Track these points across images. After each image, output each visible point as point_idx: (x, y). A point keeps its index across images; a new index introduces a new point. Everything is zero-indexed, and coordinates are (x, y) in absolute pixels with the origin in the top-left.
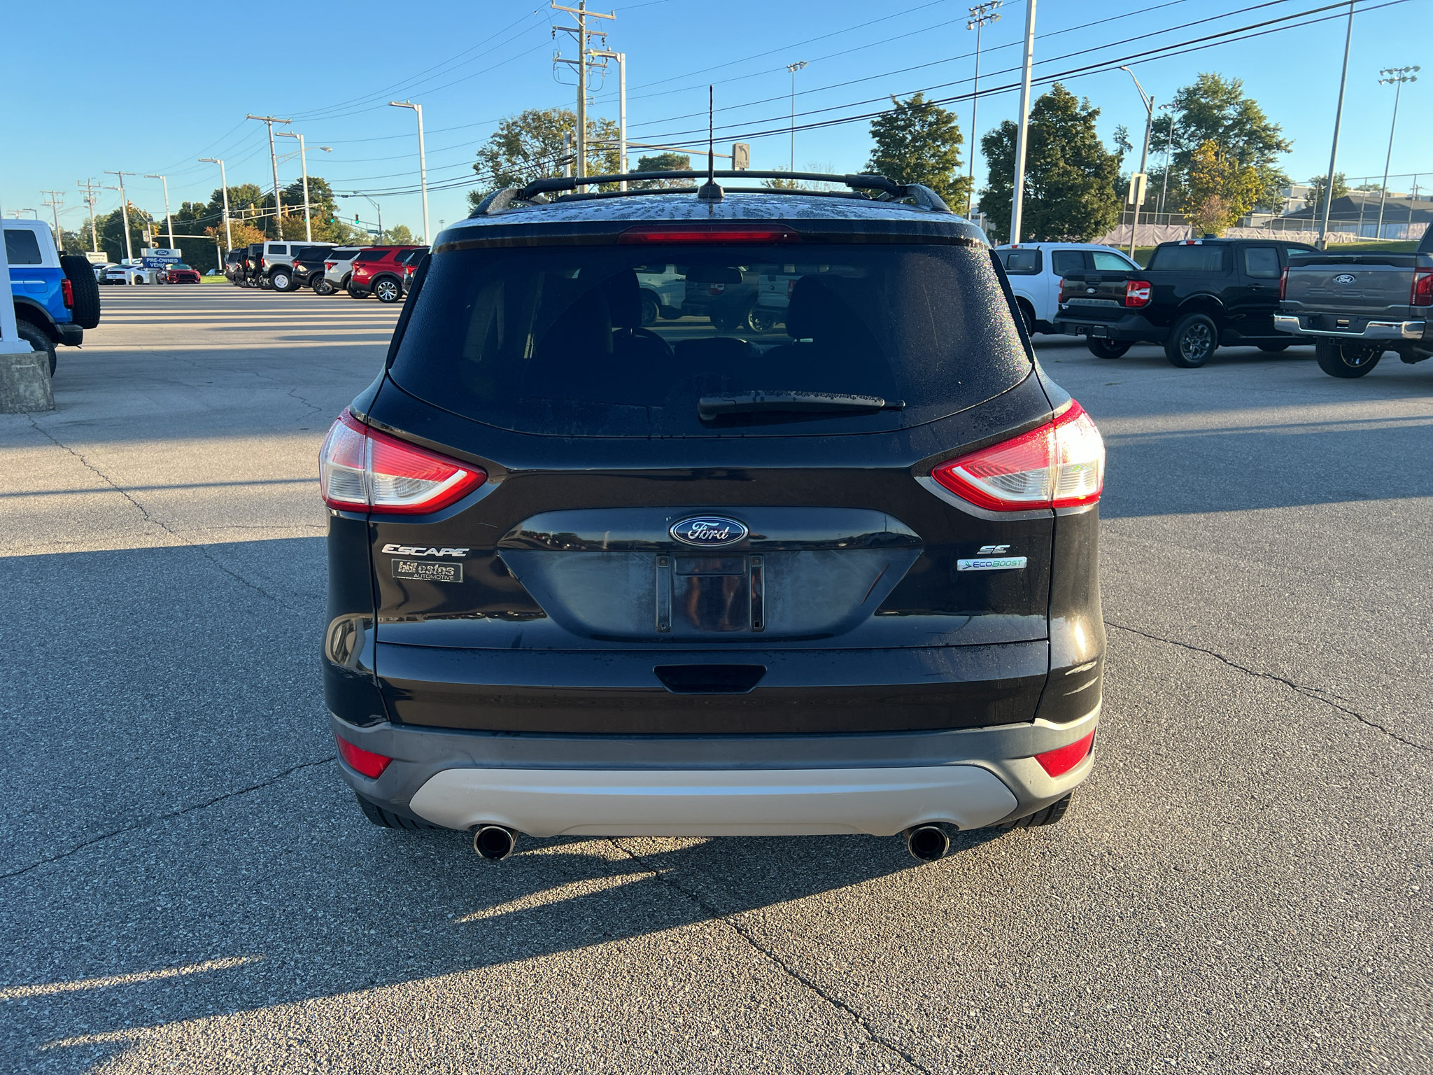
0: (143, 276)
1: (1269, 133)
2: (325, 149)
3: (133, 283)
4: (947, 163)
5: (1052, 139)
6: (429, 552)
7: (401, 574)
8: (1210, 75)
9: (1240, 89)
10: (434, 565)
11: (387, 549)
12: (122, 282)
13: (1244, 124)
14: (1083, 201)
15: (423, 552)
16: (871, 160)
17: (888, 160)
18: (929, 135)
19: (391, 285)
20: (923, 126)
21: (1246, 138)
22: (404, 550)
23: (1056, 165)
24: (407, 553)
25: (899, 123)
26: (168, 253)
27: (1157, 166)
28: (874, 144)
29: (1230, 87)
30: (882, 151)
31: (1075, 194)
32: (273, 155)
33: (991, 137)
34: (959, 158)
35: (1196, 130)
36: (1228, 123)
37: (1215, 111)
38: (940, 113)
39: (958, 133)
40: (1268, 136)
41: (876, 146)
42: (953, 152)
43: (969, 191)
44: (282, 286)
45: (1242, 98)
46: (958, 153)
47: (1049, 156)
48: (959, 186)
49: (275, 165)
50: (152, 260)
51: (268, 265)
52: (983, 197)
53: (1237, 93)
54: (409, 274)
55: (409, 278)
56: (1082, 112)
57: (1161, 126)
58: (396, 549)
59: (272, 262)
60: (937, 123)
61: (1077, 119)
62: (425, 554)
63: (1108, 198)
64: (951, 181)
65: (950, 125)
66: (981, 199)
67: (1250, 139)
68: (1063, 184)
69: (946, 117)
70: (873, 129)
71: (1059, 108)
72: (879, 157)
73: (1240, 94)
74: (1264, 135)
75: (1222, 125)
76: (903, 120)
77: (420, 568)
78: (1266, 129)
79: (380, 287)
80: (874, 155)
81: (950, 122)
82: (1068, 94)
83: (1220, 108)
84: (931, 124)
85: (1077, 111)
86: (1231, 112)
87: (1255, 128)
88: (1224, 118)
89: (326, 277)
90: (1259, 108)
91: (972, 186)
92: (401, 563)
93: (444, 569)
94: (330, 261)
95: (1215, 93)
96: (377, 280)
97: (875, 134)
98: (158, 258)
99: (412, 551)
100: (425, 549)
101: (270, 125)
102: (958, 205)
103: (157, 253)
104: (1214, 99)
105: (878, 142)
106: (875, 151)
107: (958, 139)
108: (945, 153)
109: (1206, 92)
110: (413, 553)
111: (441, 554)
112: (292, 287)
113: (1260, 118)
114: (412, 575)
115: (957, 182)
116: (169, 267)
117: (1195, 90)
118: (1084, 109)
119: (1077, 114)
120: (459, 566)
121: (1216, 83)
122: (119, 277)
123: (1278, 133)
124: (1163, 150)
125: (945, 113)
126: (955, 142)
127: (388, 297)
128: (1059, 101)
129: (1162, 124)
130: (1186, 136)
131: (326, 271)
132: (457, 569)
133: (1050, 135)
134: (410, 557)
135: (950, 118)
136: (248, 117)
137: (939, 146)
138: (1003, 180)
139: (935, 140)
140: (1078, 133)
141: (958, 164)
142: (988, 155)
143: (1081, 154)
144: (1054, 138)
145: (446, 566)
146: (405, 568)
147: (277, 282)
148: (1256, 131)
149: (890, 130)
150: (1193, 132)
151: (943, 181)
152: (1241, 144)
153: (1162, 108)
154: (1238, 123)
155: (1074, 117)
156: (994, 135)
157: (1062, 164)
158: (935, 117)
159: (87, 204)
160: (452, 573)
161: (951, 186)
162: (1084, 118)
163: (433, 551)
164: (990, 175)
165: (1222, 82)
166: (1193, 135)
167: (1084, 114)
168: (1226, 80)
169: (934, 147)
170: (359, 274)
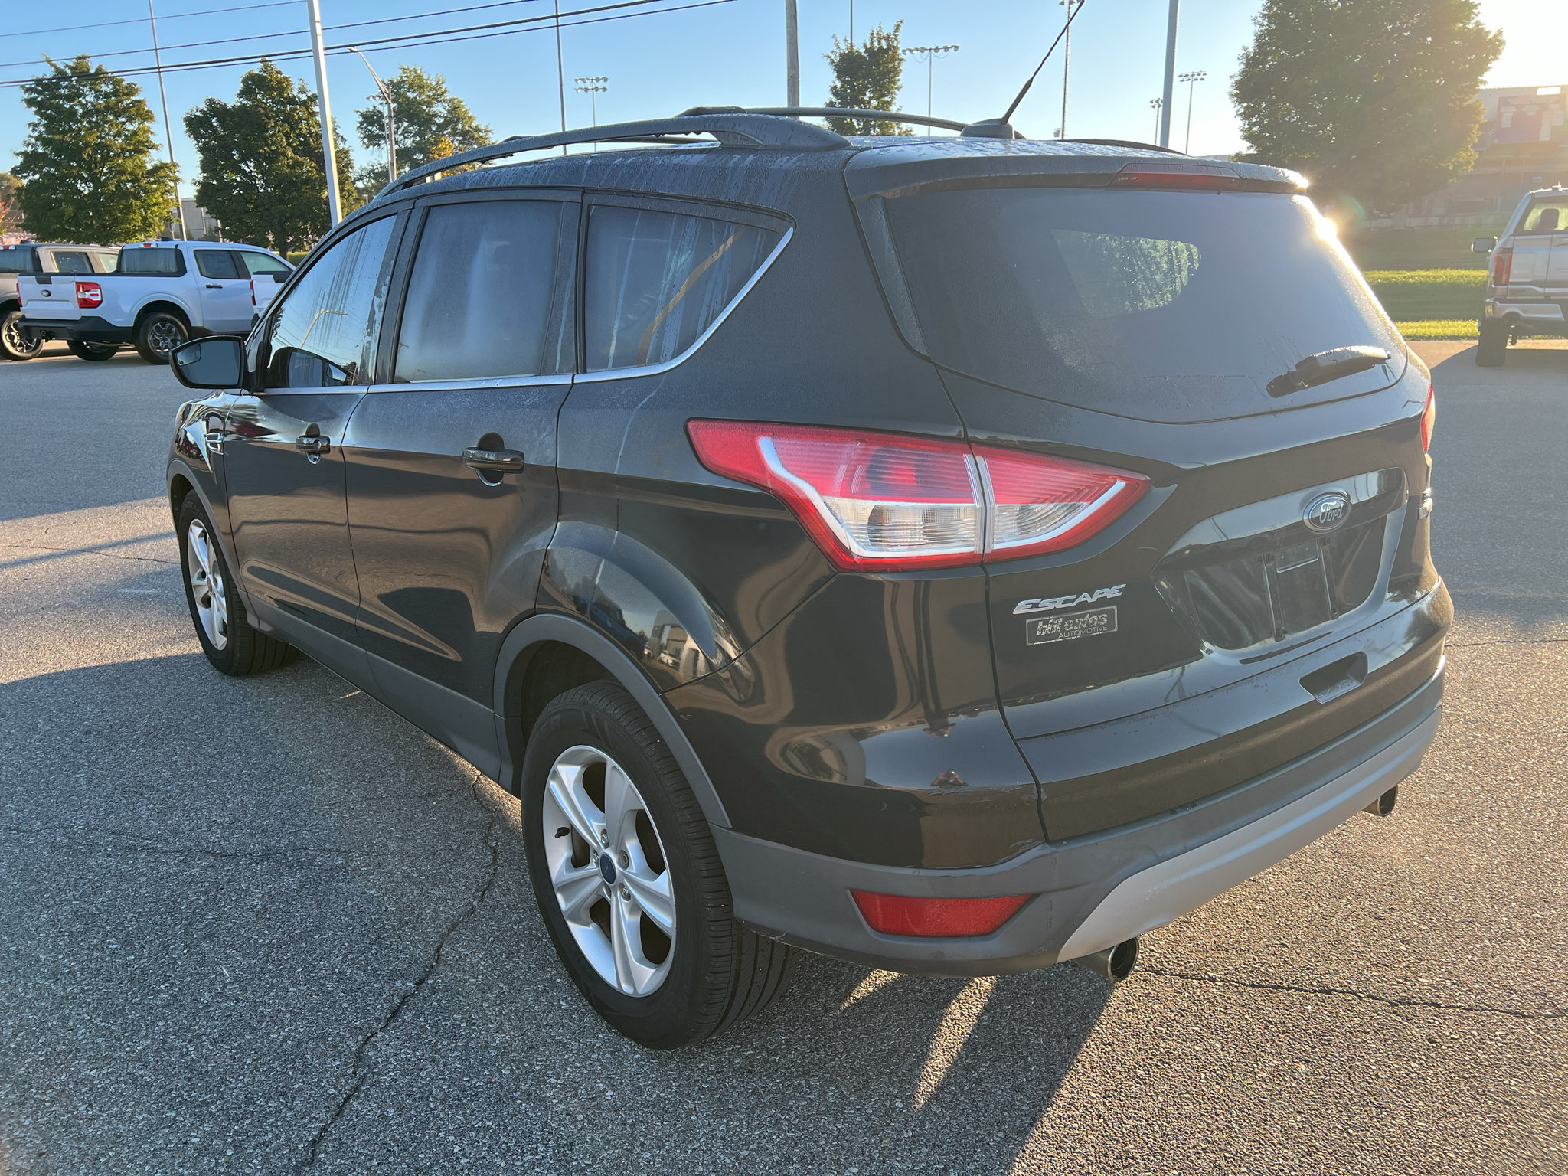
1: (481, 134)
4: (139, 146)
5: (273, 124)
6: (1081, 599)
7: (1042, 638)
8: (411, 69)
9: (444, 86)
10: (1083, 616)
11: (1021, 608)
13: (456, 123)
14: (324, 197)
15: (1073, 601)
16: (30, 136)
17: (57, 137)
18: (108, 108)
20: (97, 97)
21: (460, 138)
22: (1047, 605)
23: (284, 154)
24: (1051, 607)
25: (62, 91)
27: (376, 162)
28: (31, 115)
29: (434, 83)
30: (44, 126)
31: (313, 189)
33: (195, 116)
34: (154, 139)
35: (408, 126)
36: (440, 121)
37: (425, 108)
38: (117, 82)
39: (147, 109)
40: (481, 137)
41: (36, 119)
42: (145, 132)
43: (176, 180)
45: (448, 96)
46: (152, 133)
47: (274, 143)
48: (161, 173)
52: (198, 188)
53: (443, 90)
56: (300, 95)
57: (371, 119)
58: (1035, 605)
60: (115, 93)
61: (296, 103)
62: (1075, 604)
63: (350, 195)
64: (149, 167)
65: (133, 98)
66: (198, 191)
67: (464, 139)
68: (296, 177)
69: (127, 87)
70: (26, 96)
71: (273, 89)
72: (41, 133)
73: (445, 91)
74: (476, 136)
75: (435, 123)
76: (66, 87)
77: (1066, 625)
78: (477, 130)
80: (34, 130)
81: (133, 95)
82: (280, 73)
83: (429, 104)
84: (107, 95)
85: (295, 93)
86: (440, 109)
87: (467, 128)
88: (435, 115)
90: (467, 107)
91: (177, 174)
92: (1041, 623)
93: (1096, 618)
95: (421, 87)
97: (30, 102)
99: (1057, 603)
100: (1075, 596)
102: (165, 197)
104: (420, 94)
105: (36, 113)
106: (35, 126)
107: (147, 116)
108: (135, 133)
109: (411, 86)
110: (1060, 606)
111: (1094, 599)
113: (470, 118)
114: (1055, 636)
115: (157, 169)
117: (399, 83)
118: (302, 91)
119: (295, 97)
120: (1113, 610)
121: (420, 77)
123: (490, 135)
124: (379, 145)
125: (124, 83)
126: (144, 120)
128: (271, 81)
129: (372, 116)
130: (400, 132)
132: (1110, 613)
133: (269, 119)
134: (1055, 612)
135: (131, 90)
137: (123, 123)
138: (221, 169)
139: (117, 115)
140: (301, 119)
141: (154, 147)
142: (196, 139)
143: (309, 144)
144: (275, 123)
145: (1097, 614)
146: (1044, 628)
148: (469, 131)
149: (50, 99)
150: (406, 128)
151: (140, 167)
152: (456, 143)
153: (371, 99)
154: (447, 123)
155: (292, 101)
156: (198, 114)
157: (290, 153)
158: (111, 86)
160: (1106, 620)
161: (150, 173)
162: (304, 103)
163: (1085, 597)
164: (202, 162)
165: (425, 77)
166: (406, 130)
167: (303, 97)
168: (430, 76)
169: (117, 125)
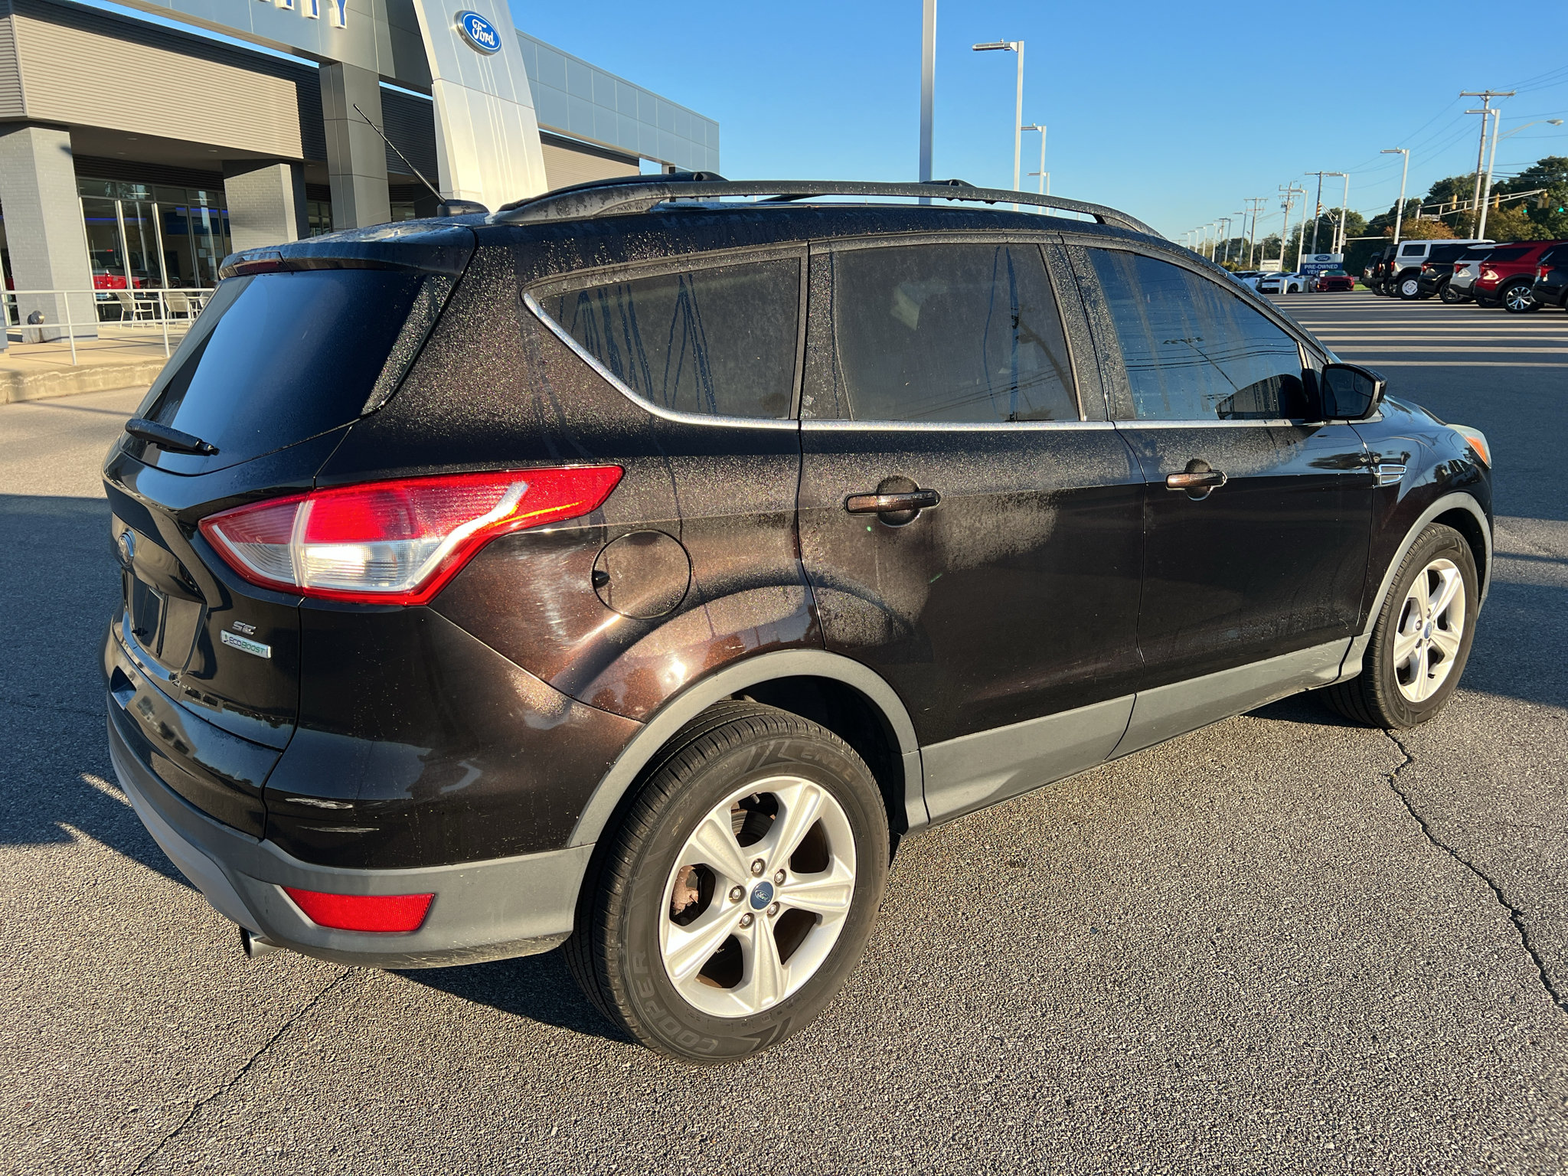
0: (1299, 284)
2: (1553, 122)
3: (1285, 292)
12: (1275, 291)
19: (1525, 291)
26: (1329, 258)
32: (1483, 136)
44: (1411, 293)
49: (1483, 148)
50: (1310, 266)
51: (1398, 268)
54: (1542, 277)
55: (1541, 280)
59: (1404, 265)
79: (1510, 293)
89: (1452, 281)
94: (1461, 263)
96: (1506, 286)
98: (1317, 264)
101: (1487, 100)
103: (1316, 259)
112: (1421, 295)
116: (1323, 274)
122: (1273, 285)
127: (1519, 306)
131: (1454, 274)
136: (1462, 95)
147: (1404, 289)
159: (1284, 209)
170: (1486, 278)
